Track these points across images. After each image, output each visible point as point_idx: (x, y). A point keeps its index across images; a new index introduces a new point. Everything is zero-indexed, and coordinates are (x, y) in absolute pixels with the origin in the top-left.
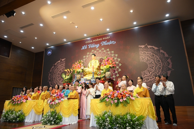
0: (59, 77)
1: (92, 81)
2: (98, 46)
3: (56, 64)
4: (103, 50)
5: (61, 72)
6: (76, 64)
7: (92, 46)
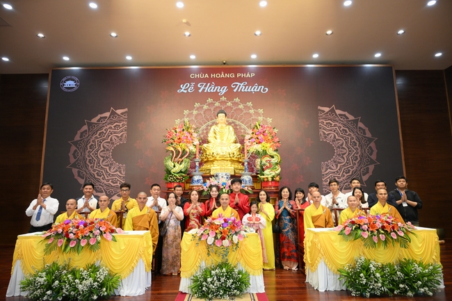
0: (107, 158)
1: (247, 179)
2: (223, 90)
3: (94, 120)
4: (237, 104)
5: (113, 143)
6: (180, 132)
7: (207, 88)
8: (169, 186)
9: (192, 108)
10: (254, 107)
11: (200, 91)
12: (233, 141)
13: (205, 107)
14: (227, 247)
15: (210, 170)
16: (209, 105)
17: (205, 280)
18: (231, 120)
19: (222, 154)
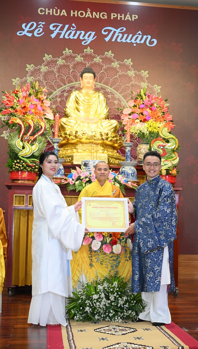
1: (130, 172)
2: (89, 37)
6: (25, 97)
7: (63, 32)
8: (15, 177)
9: (38, 62)
10: (136, 67)
11: (53, 36)
12: (103, 116)
13: (60, 62)
14: (118, 256)
15: (72, 157)
16: (67, 58)
17: (89, 297)
18: (99, 85)
19: (90, 134)
